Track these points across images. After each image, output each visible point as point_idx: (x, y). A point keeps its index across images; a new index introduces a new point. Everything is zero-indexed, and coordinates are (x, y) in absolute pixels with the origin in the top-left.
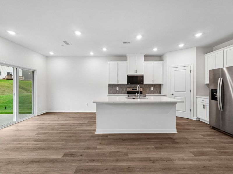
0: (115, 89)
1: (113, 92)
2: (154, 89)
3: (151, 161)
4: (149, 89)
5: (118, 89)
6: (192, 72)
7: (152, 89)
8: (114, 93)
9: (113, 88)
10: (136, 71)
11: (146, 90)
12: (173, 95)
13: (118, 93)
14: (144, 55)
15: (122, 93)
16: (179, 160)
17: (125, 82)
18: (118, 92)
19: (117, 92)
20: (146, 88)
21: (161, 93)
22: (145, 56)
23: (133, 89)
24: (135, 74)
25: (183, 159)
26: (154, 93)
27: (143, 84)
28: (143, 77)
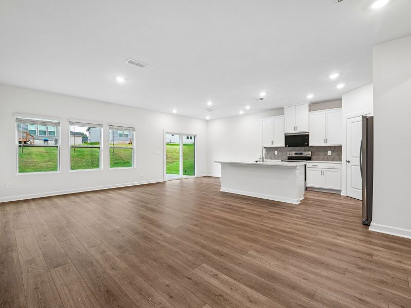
0: (273, 153)
1: (270, 156)
2: (334, 154)
7: (330, 153)
8: (272, 159)
10: (296, 128)
11: (319, 154)
13: (277, 159)
17: (282, 143)
19: (275, 157)
20: (319, 151)
23: (295, 154)
24: (295, 132)
26: (333, 160)
27: (308, 145)
28: (308, 136)
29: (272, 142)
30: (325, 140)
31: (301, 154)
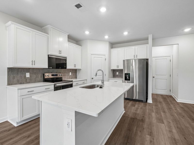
1: (18, 81)
2: (72, 74)
4: (67, 74)
5: (28, 75)
6: (106, 60)
7: (70, 74)
8: (21, 83)
9: (19, 75)
12: (93, 79)
14: (68, 34)
15: (35, 82)
18: (28, 81)
20: (65, 73)
21: (77, 77)
22: (69, 36)
23: (52, 75)
27: (66, 68)
28: (66, 60)
29: (33, 62)
30: (75, 65)
31: (57, 75)
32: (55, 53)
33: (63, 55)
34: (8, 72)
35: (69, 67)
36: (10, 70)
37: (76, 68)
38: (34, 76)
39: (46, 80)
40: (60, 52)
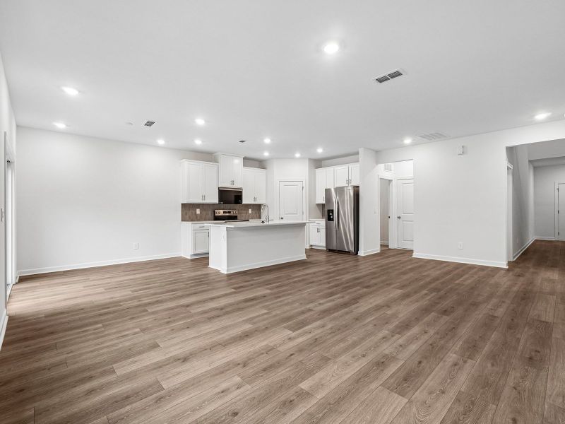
0: (194, 212)
1: (190, 217)
2: (253, 212)
3: (239, 364)
4: (245, 212)
5: (198, 211)
6: (304, 189)
7: (250, 211)
8: (192, 220)
9: (190, 211)
11: (242, 213)
12: (282, 219)
13: (199, 220)
14: (243, 156)
15: (205, 220)
16: (284, 343)
17: (215, 199)
18: (199, 218)
19: (197, 218)
20: (242, 210)
22: (245, 159)
23: (224, 212)
24: (231, 186)
25: (290, 338)
26: (252, 218)
27: (241, 203)
28: (241, 192)
29: (204, 197)
30: (255, 199)
31: (229, 212)
32: (226, 185)
33: (237, 186)
34: (182, 208)
35: (245, 201)
36: (184, 205)
37: (258, 202)
38: (204, 213)
39: (217, 218)
40: (233, 182)
